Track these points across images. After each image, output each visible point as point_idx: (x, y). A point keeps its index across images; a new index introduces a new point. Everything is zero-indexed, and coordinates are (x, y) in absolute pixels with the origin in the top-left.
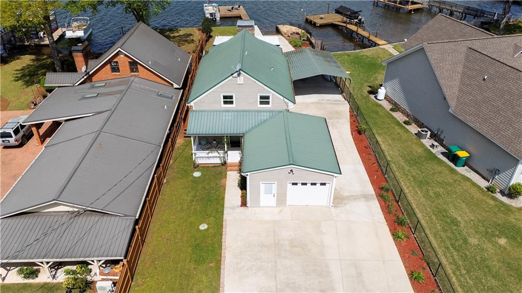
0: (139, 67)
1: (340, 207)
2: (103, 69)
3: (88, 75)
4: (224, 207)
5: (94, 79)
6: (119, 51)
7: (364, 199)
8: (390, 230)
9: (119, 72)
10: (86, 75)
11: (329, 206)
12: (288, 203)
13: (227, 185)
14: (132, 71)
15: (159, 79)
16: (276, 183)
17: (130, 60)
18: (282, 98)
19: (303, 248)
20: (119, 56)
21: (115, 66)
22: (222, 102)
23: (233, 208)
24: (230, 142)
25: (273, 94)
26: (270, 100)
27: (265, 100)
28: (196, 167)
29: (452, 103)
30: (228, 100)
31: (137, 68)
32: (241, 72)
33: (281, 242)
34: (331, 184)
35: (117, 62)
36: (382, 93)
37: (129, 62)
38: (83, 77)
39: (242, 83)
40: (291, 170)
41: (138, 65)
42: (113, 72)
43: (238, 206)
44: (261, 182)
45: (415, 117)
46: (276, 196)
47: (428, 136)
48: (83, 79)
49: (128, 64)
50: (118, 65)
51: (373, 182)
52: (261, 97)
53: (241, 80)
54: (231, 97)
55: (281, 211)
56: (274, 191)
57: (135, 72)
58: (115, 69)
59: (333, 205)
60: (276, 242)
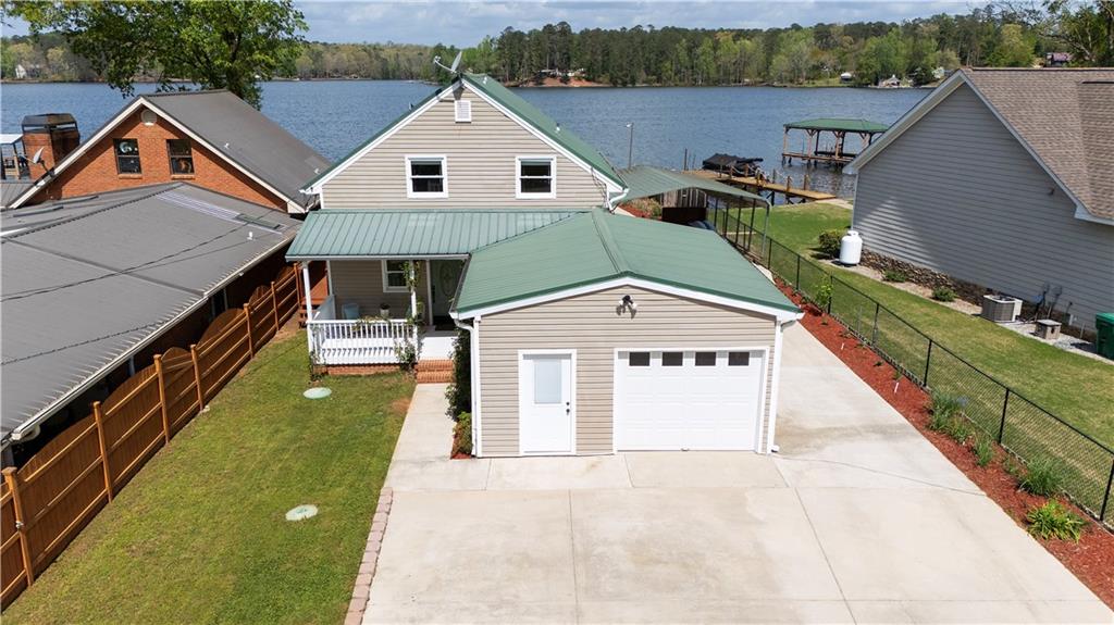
0: (195, 154)
1: (801, 453)
2: (96, 163)
3: (48, 178)
4: (389, 460)
5: (68, 189)
6: (143, 107)
7: (878, 436)
8: (1008, 510)
9: (139, 171)
10: (43, 177)
11: (764, 449)
12: (617, 444)
13: (409, 411)
14: (176, 169)
15: (250, 191)
16: (574, 352)
17: (172, 136)
18: (587, 167)
19: (685, 565)
20: (140, 125)
21: (128, 153)
22: (410, 185)
23: (424, 463)
24: (434, 317)
25: (561, 158)
26: (553, 176)
27: (536, 177)
28: (319, 374)
29: (1082, 193)
30: (427, 176)
31: (190, 160)
32: (466, 84)
33: (600, 549)
34: (767, 355)
35: (133, 142)
36: (852, 246)
37: (168, 141)
38: (36, 183)
39: (469, 120)
40: (627, 299)
41: (193, 150)
42: (123, 170)
43: (441, 458)
44: (521, 353)
45: (959, 282)
46: (573, 408)
47: (1017, 310)
48: (34, 190)
49: (164, 146)
50: (137, 153)
51: (893, 400)
52: (527, 169)
53: (463, 109)
54: (435, 168)
55: (593, 466)
56: (569, 391)
57: (185, 171)
58: (129, 163)
59: (776, 448)
60: (579, 548)
